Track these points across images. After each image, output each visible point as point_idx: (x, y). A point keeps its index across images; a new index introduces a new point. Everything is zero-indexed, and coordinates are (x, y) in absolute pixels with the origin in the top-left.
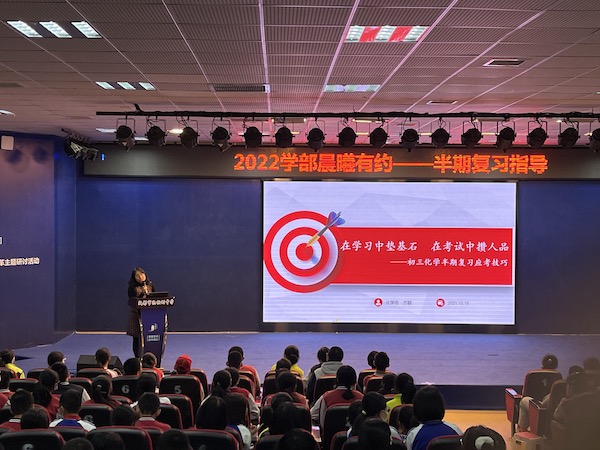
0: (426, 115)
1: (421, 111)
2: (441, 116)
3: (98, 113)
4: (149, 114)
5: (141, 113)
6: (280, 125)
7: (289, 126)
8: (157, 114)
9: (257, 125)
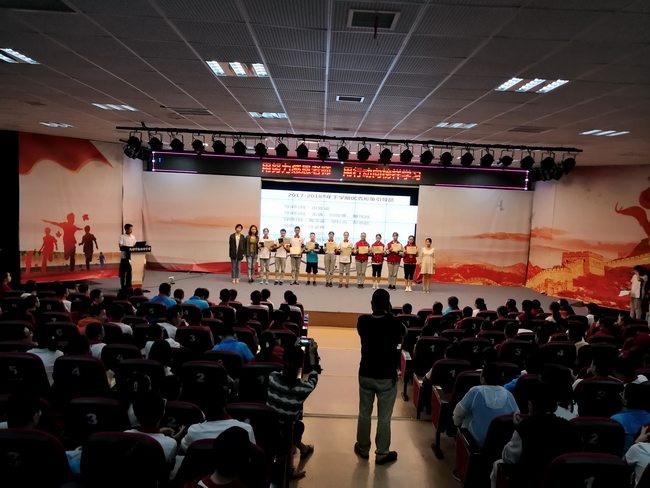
0: (334, 138)
1: (331, 135)
2: (343, 139)
3: (118, 128)
4: (150, 129)
5: (146, 129)
6: (236, 141)
7: (243, 141)
8: (157, 130)
9: (222, 140)
